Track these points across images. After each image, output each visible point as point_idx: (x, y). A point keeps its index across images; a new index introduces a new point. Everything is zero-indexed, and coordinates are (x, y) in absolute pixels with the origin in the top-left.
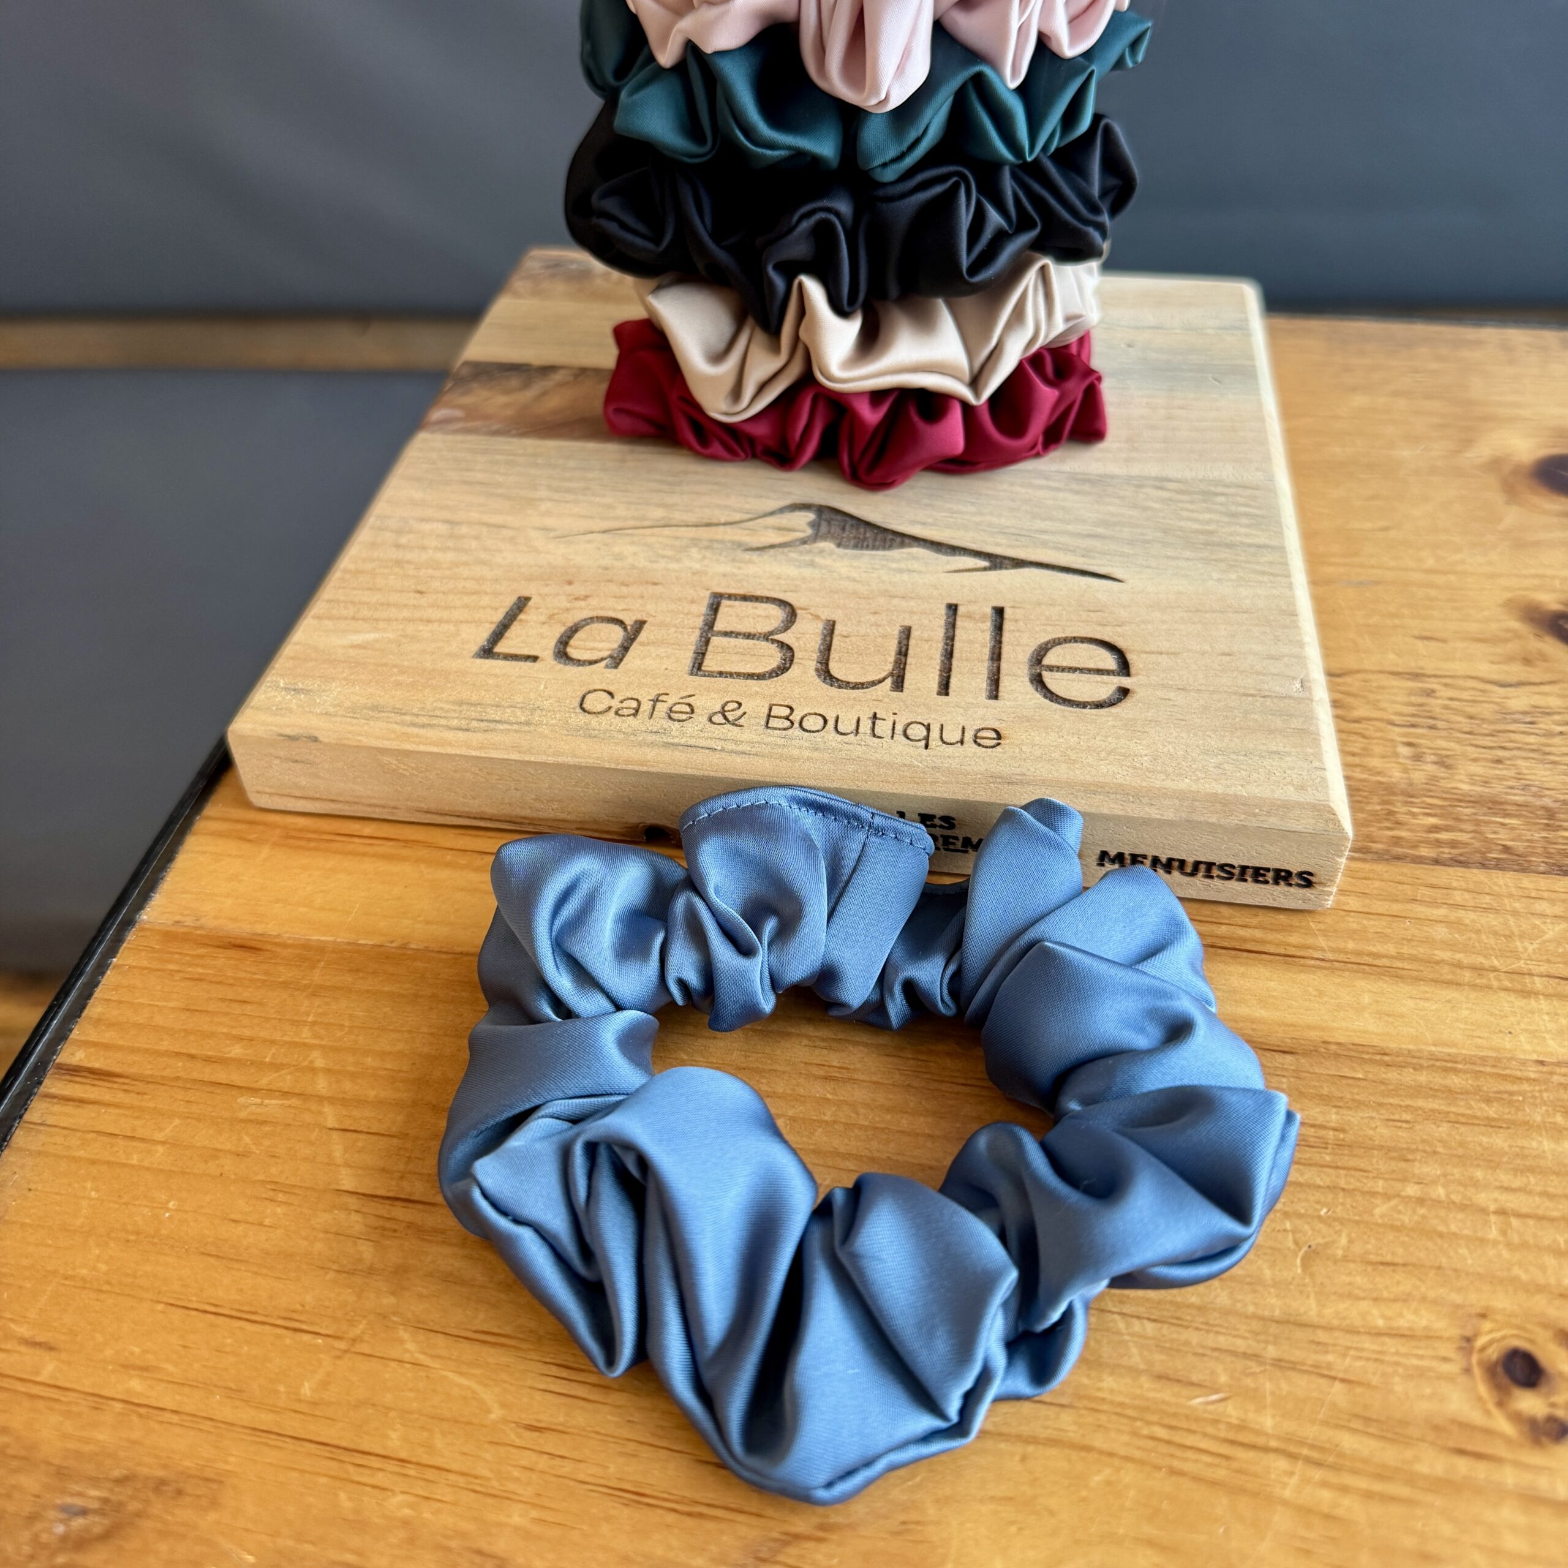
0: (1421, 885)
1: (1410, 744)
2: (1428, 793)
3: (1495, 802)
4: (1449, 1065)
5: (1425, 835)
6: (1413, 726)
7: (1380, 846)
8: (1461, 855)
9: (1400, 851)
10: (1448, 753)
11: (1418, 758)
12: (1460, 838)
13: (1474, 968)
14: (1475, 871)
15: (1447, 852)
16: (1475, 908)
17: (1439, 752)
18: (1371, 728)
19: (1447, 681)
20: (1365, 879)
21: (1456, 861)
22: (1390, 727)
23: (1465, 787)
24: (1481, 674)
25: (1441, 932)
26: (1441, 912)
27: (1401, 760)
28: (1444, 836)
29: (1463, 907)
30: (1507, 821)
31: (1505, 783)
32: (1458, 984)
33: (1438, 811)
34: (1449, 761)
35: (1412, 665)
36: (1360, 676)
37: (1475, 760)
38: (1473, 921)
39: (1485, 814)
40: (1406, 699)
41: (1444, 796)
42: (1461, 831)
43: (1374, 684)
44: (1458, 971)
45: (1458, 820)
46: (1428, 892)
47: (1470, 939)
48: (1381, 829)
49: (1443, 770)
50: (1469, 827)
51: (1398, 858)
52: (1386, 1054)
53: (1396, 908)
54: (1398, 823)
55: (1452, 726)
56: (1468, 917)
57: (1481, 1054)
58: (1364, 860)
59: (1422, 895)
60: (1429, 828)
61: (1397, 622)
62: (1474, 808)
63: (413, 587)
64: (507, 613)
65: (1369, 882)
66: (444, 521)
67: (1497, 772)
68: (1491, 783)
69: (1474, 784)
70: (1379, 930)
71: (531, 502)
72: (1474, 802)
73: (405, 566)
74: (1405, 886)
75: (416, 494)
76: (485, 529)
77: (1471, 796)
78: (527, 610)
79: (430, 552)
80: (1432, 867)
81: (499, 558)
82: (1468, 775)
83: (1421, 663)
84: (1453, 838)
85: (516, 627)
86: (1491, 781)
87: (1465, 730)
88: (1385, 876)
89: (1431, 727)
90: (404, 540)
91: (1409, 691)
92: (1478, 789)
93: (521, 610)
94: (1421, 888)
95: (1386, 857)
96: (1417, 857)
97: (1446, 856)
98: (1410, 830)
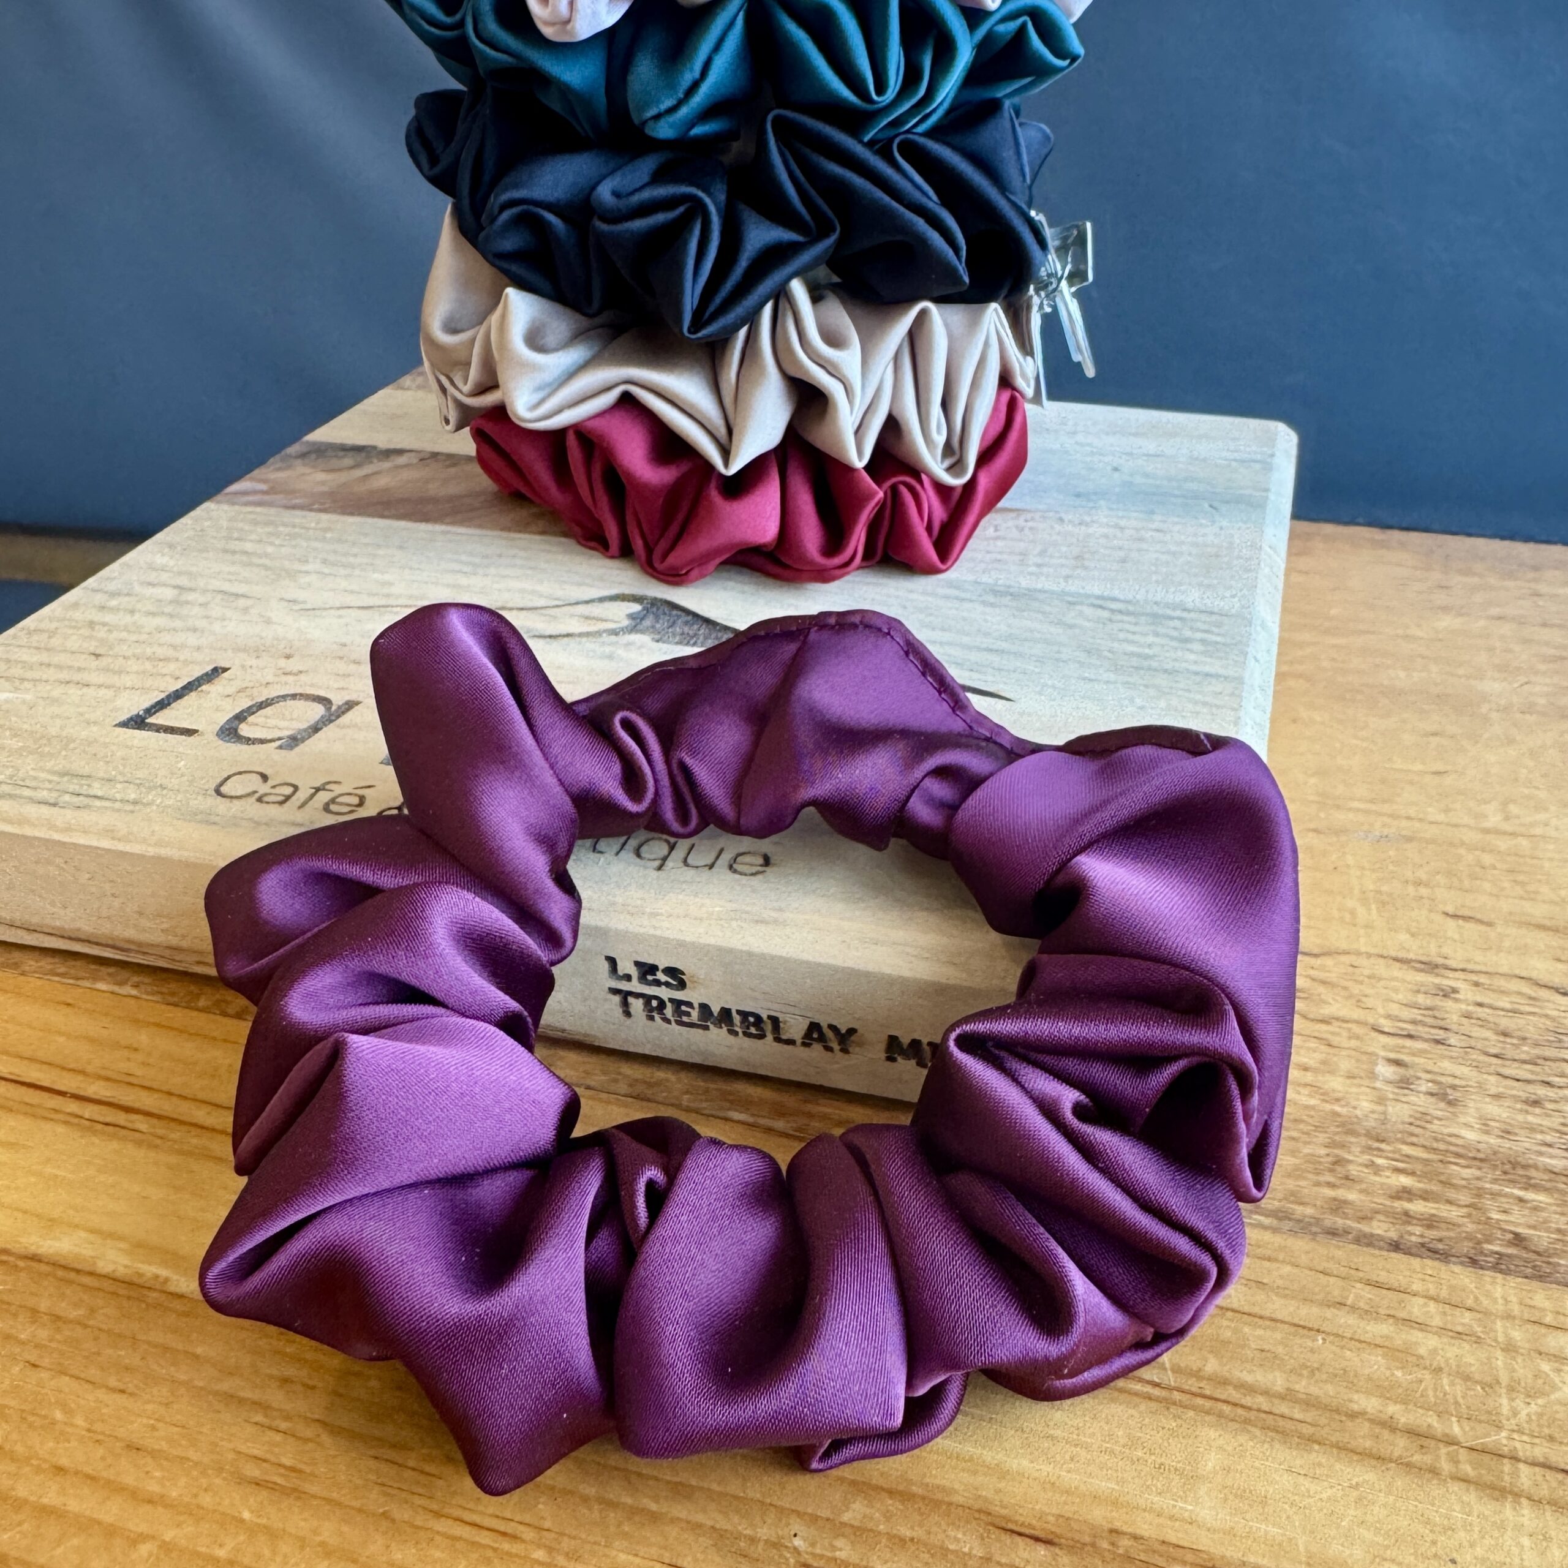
0: (1359, 1280)
1: (1398, 1063)
2: (1406, 1137)
3: (1515, 1165)
6: (1410, 1036)
7: (1309, 1211)
8: (1441, 1240)
9: (1340, 1222)
10: (1456, 1082)
11: (1406, 1084)
12: (1444, 1214)
13: (1415, 1433)
14: (1459, 1269)
15: (1416, 1233)
16: (1441, 1330)
17: (1442, 1079)
18: (1344, 1033)
19: (1480, 978)
20: (1269, 1259)
21: (1431, 1250)
22: (1372, 1034)
23: (1472, 1136)
25: (1372, 1363)
26: (1382, 1330)
27: (1378, 1085)
28: (1417, 1207)
29: (1420, 1325)
30: (1529, 1195)
31: (1539, 1137)
32: (1380, 1459)
33: (1418, 1168)
34: (1452, 1095)
35: (1431, 953)
36: (1346, 959)
37: (1498, 1097)
38: (1433, 1351)
39: (1495, 1181)
40: (1409, 997)
41: (1435, 1145)
42: (1449, 1202)
44: (1385, 1435)
45: (1448, 1184)
46: (1368, 1293)
47: (1420, 1381)
48: (1316, 1184)
49: (1443, 1105)
50: (1464, 1198)
51: (1333, 1233)
54: (1348, 1178)
55: (1473, 1043)
58: (1275, 1230)
59: (1358, 1297)
60: (1398, 1192)
61: (1423, 891)
62: (1480, 1169)
63: (92, 649)
64: (189, 683)
65: (1275, 1265)
66: (175, 587)
67: (1530, 1118)
68: (1516, 1134)
69: (1487, 1133)
70: (1266, 1347)
71: (292, 575)
72: (1482, 1160)
73: (97, 627)
74: (1332, 1280)
75: (160, 560)
76: (220, 596)
77: (1478, 1151)
78: (216, 681)
79: (137, 616)
80: (1385, 1253)
81: (217, 627)
82: (1480, 1118)
83: (1446, 950)
84: (1433, 1211)
85: (191, 699)
86: (1517, 1131)
87: (1493, 1051)
88: (1304, 1259)
89: (1438, 1042)
90: (114, 603)
91: (1415, 988)
92: (1493, 1141)
93: (209, 681)
94: (1359, 1285)
95: (1314, 1229)
96: (1365, 1236)
97: (1414, 1239)
98: (1361, 1191)
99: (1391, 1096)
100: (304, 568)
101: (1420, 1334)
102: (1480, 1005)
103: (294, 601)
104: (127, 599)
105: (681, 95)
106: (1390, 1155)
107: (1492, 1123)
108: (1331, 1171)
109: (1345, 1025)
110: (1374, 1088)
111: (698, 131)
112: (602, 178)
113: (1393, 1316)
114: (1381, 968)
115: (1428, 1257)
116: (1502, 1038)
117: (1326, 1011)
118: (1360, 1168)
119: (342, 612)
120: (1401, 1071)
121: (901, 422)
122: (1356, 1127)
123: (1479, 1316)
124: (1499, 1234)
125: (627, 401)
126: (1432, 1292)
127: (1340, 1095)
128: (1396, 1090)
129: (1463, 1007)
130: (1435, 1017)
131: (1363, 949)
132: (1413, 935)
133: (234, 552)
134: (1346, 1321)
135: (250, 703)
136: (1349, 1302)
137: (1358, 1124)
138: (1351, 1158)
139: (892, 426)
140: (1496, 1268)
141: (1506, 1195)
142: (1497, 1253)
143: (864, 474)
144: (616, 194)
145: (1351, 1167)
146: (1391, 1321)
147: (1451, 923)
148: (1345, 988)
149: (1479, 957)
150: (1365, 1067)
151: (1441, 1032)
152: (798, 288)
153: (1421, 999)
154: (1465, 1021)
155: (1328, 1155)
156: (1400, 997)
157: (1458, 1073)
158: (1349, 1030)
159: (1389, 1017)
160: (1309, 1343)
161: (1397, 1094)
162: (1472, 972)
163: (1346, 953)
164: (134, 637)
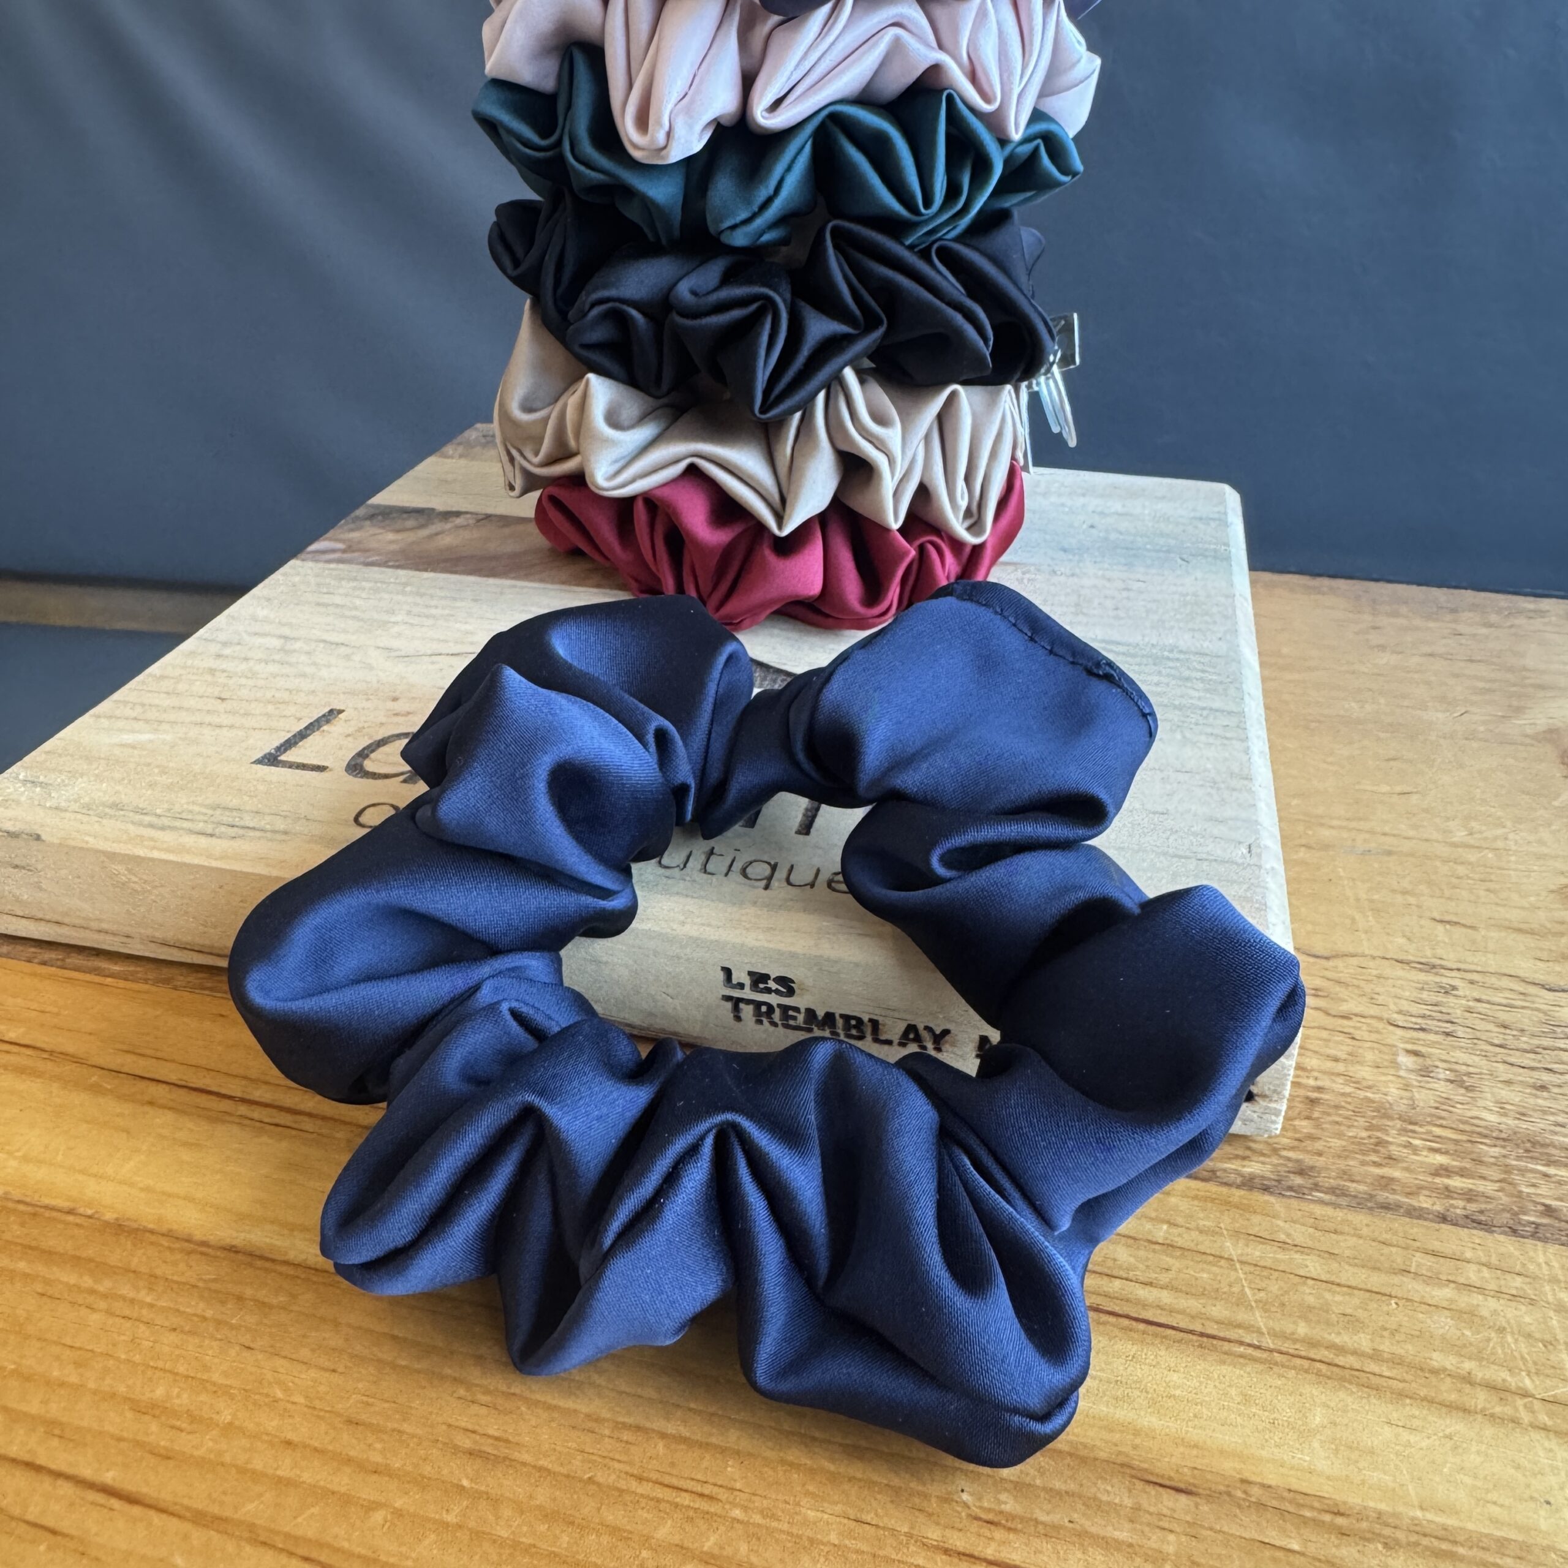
0: (1417, 1250)
1: (1416, 1054)
2: (1435, 1120)
3: (1534, 1144)
4: (1445, 1546)
5: (1430, 1179)
6: (1422, 1030)
7: (1362, 1188)
8: (1481, 1212)
9: (1390, 1197)
10: (1471, 1070)
11: (1425, 1072)
12: (1481, 1189)
13: (1491, 1387)
14: (1502, 1238)
15: (1459, 1207)
16: (1499, 1293)
17: (1457, 1067)
18: (1365, 1027)
19: (1475, 977)
20: (1336, 1232)
21: (1474, 1221)
22: (1391, 1028)
23: (1493, 1118)
24: (1521, 974)
25: (1443, 1325)
26: (1443, 1294)
27: (1402, 1073)
28: (1456, 1182)
29: (1481, 1290)
30: (1551, 1171)
31: (1552, 1118)
32: (1465, 1410)
33: (1451, 1147)
34: (1471, 1081)
35: (1428, 955)
36: (1354, 961)
37: (1508, 1082)
38: (1495, 1312)
39: (1519, 1158)
40: (1415, 994)
41: (1462, 1127)
42: (1484, 1178)
43: (1375, 972)
44: (1467, 1388)
45: (1478, 1161)
46: (1428, 1261)
47: (1489, 1340)
48: (1363, 1163)
49: (1462, 1091)
50: (1495, 1174)
51: (1386, 1207)
52: (1339, 1514)
53: (1376, 1280)
54: (1390, 1158)
55: (1478, 1034)
56: (1488, 1306)
57: (1499, 1533)
58: (1336, 1206)
59: (1419, 1265)
60: (1437, 1170)
61: (1412, 900)
62: (1504, 1147)
63: (216, 694)
64: (311, 724)
65: (1340, 1238)
66: (280, 637)
67: (1540, 1102)
68: (1531, 1116)
69: (1505, 1115)
70: (1349, 1311)
71: (384, 624)
72: (1504, 1140)
73: (217, 674)
74: (1394, 1250)
75: (262, 613)
76: (322, 645)
77: (1501, 1131)
78: (335, 722)
79: (251, 663)
80: (1437, 1226)
81: (324, 673)
82: (1497, 1102)
83: (1440, 952)
84: (1470, 1186)
85: (314, 739)
86: (1531, 1113)
87: (1496, 1041)
88: (1365, 1231)
89: (1447, 1034)
90: (227, 651)
91: (1420, 986)
92: (1511, 1122)
93: (328, 722)
94: (1418, 1254)
95: (1369, 1204)
96: (1415, 1209)
97: (1458, 1211)
98: (1407, 1169)
99: (1415, 1083)
100: (393, 619)
101: (1480, 1297)
102: (1479, 1000)
103: (389, 649)
104: (238, 648)
105: (755, 209)
106: (1424, 1136)
107: (1506, 1106)
108: (1376, 1152)
109: (1363, 1020)
110: (1399, 1077)
111: (766, 238)
112: (681, 279)
113: (1453, 1282)
114: (1387, 969)
115: (1475, 1228)
116: (1502, 1030)
117: (1345, 1008)
118: (1400, 1149)
119: (434, 658)
120: (1420, 1060)
121: (931, 489)
122: (1390, 1111)
123: (1528, 1280)
124: (1531, 1207)
125: (692, 471)
126: (1484, 1260)
127: (1370, 1083)
128: (1420, 1078)
129: (1464, 1002)
130: (1441, 1012)
131: (1367, 952)
132: (1409, 939)
133: (326, 605)
134: (1415, 1288)
135: (370, 742)
136: (1413, 1270)
137: (1391, 1108)
138: (1390, 1139)
139: (923, 492)
140: (1534, 1235)
141: (1532, 1171)
142: (1533, 1223)
143: (898, 534)
144: (694, 293)
145: (1392, 1148)
146: (1452, 1285)
147: (1440, 928)
148: (1358, 987)
149: (1470, 958)
150: (1386, 1057)
151: (1449, 1025)
152: (849, 374)
153: (1425, 995)
154: (1468, 1015)
155: (1370, 1137)
156: (1407, 994)
157: (1470, 1062)
158: (1368, 1025)
159: (1400, 1012)
160: (1385, 1308)
161: (1420, 1082)
162: (1465, 971)
163: (1353, 956)
164: (251, 682)
